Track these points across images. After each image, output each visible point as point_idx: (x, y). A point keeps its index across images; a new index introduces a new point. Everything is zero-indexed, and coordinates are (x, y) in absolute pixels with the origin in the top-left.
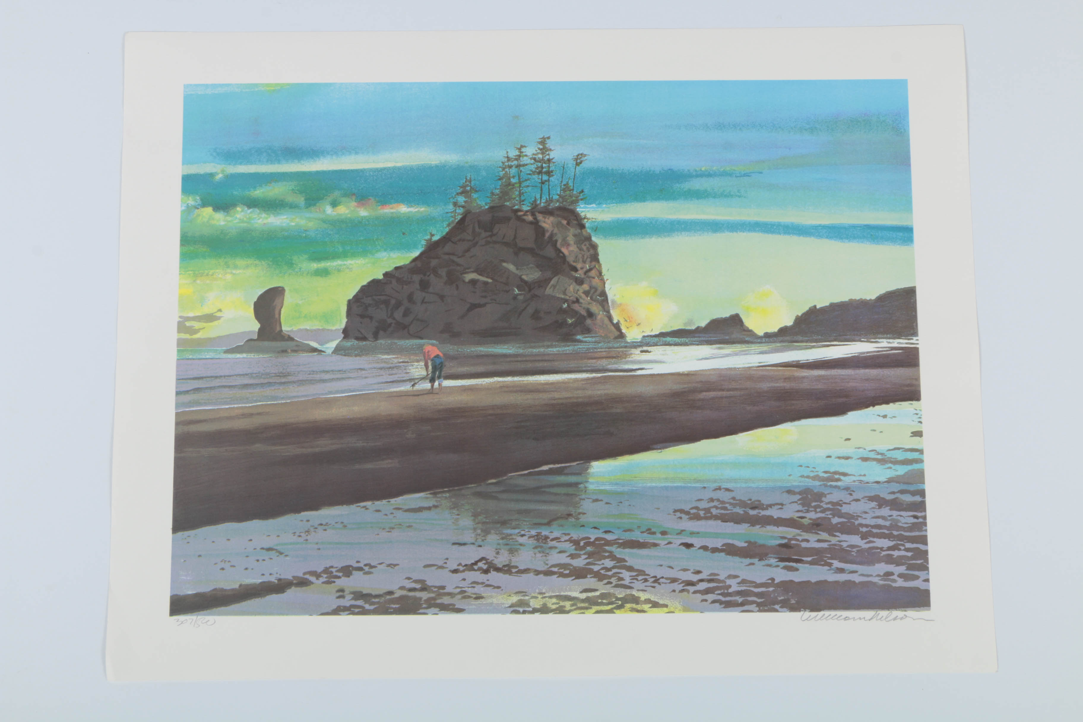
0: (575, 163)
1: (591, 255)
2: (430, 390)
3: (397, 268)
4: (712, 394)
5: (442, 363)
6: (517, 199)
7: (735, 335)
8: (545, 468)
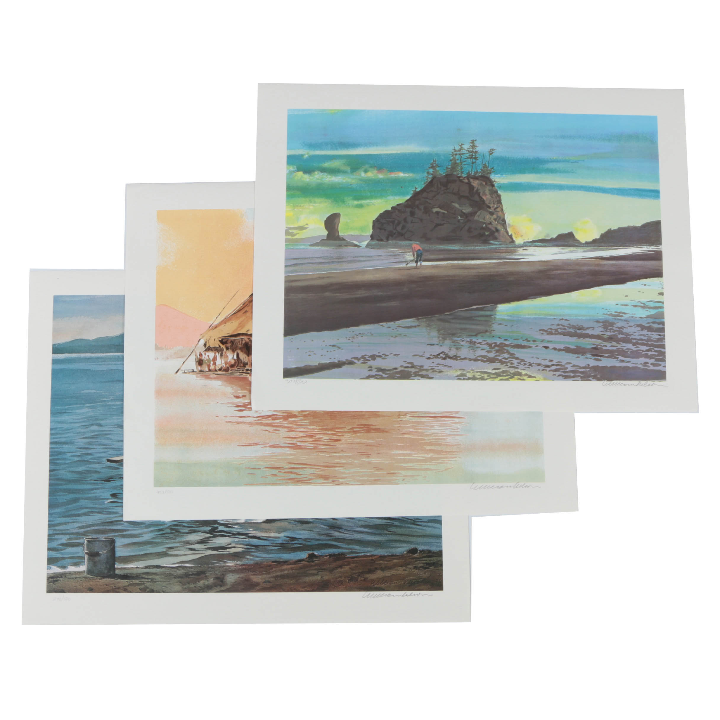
0: (489, 153)
1: (498, 200)
2: (415, 267)
3: (398, 205)
4: (559, 272)
5: (421, 253)
6: (460, 171)
7: (571, 242)
8: (474, 307)
